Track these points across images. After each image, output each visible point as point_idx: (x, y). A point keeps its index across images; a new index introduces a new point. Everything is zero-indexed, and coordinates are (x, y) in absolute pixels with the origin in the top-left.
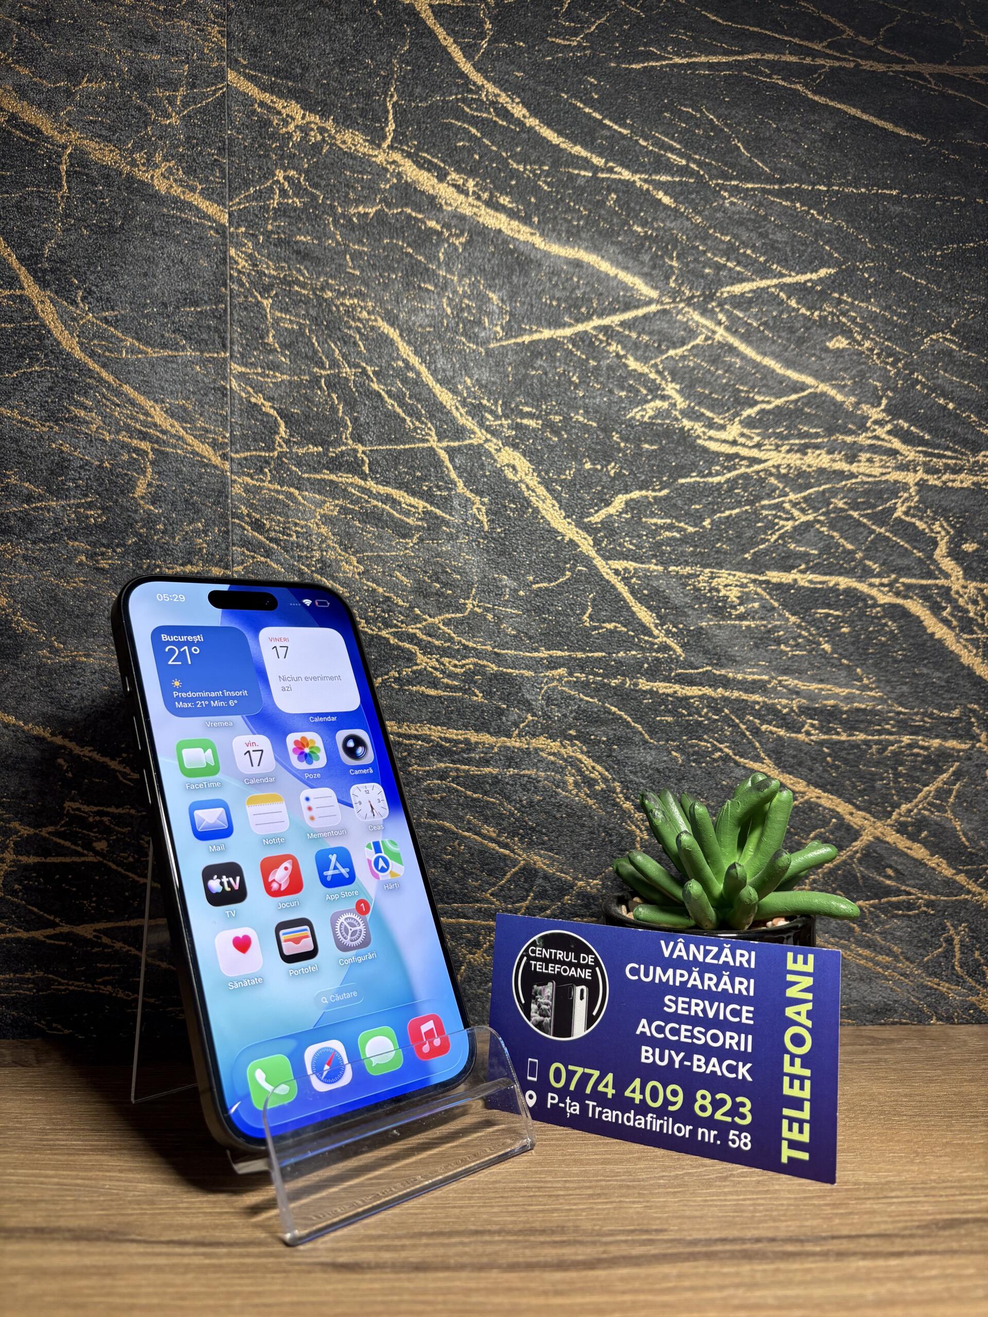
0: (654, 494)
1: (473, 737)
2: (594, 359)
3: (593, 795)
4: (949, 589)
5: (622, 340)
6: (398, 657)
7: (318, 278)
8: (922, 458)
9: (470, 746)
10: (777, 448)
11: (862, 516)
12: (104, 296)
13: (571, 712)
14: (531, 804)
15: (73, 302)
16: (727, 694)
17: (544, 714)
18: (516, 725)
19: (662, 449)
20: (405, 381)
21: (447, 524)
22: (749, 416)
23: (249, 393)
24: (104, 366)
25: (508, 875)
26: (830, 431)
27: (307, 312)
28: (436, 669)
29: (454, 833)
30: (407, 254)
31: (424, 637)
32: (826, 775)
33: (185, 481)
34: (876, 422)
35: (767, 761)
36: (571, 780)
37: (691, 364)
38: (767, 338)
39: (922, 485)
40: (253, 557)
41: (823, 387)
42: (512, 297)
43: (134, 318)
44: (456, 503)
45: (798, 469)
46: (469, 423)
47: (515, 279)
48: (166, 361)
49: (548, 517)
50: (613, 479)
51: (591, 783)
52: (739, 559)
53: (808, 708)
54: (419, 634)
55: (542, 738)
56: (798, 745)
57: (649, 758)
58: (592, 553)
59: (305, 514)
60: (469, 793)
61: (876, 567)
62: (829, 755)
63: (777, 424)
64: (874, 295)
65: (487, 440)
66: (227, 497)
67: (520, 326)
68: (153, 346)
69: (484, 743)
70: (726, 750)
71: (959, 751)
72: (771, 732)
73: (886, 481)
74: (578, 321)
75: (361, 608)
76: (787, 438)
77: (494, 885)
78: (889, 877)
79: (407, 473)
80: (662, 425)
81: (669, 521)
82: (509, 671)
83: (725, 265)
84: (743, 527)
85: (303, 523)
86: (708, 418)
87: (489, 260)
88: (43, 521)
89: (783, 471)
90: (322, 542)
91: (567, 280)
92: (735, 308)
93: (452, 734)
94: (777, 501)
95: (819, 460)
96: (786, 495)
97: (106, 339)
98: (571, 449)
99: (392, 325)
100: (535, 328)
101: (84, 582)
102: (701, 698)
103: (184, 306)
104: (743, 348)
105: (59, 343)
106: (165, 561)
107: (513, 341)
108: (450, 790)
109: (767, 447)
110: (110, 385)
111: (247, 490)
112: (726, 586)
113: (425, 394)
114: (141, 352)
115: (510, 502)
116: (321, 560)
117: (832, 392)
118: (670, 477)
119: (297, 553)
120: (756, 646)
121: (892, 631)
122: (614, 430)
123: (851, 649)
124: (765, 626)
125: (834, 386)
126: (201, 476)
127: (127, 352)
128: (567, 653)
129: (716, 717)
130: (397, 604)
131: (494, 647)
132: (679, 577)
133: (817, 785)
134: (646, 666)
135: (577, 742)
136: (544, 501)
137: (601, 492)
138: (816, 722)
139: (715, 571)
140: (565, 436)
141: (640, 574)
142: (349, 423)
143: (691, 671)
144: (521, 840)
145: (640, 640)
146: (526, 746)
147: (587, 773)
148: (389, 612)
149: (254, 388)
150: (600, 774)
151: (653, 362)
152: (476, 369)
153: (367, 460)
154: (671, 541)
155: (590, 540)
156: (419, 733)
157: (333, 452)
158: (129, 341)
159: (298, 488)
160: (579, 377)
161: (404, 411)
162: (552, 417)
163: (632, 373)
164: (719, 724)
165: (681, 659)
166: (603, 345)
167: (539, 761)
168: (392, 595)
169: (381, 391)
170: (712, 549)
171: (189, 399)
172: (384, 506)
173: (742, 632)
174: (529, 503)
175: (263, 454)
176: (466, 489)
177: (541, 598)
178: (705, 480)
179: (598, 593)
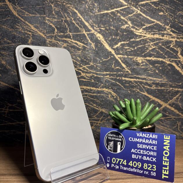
0: (126, 42)
1: (92, 88)
2: (115, 16)
3: (114, 99)
4: (180, 61)
5: (120, 13)
6: (78, 73)
7: (62, 1)
8: (176, 36)
9: (91, 90)
10: (149, 34)
11: (164, 47)
12: (21, 4)
13: (110, 84)
14: (102, 100)
15: (16, 5)
16: (139, 80)
17: (105, 84)
19: (127, 34)
20: (79, 21)
21: (87, 48)
22: (144, 28)
24: (22, 18)
25: (98, 113)
26: (159, 31)
27: (60, 7)
28: (85, 76)
31: (83, 70)
32: (156, 95)
34: (168, 29)
35: (146, 92)
36: (110, 96)
37: (133, 18)
38: (147, 13)
39: (176, 41)
41: (158, 22)
42: (99, 4)
43: (27, 8)
44: (89, 44)
45: (153, 38)
46: (91, 29)
47: (100, 1)
48: (34, 17)
49: (106, 47)
50: (118, 40)
51: (113, 96)
52: (141, 55)
53: (153, 83)
55: (104, 88)
56: (151, 90)
57: (124, 92)
58: (114, 54)
59: (60, 46)
60: (91, 98)
61: (167, 57)
62: (157, 91)
63: (149, 29)
64: (168, 4)
66: (46, 43)
67: (101, 10)
68: (31, 14)
69: (94, 89)
70: (138, 91)
71: (181, 91)
72: (147, 87)
73: (169, 40)
74: (112, 9)
76: (151, 32)
77: (95, 115)
78: (167, 114)
79: (80, 38)
80: (127, 29)
81: (128, 48)
82: (99, 76)
84: (142, 49)
86: (136, 28)
88: (11, 48)
89: (150, 38)
92: (142, 7)
93: (88, 88)
94: (149, 44)
95: (156, 36)
97: (22, 12)
98: (110, 34)
99: (77, 10)
100: (104, 10)
102: (134, 81)
103: (37, 6)
104: (143, 14)
105: (13, 13)
107: (99, 13)
108: (88, 98)
109: (147, 34)
110: (23, 21)
111: (50, 41)
112: (139, 60)
113: (83, 23)
114: (29, 15)
115: (99, 44)
117: (160, 23)
118: (129, 39)
120: (144, 71)
121: (169, 69)
122: (118, 30)
123: (162, 72)
124: (146, 68)
125: (160, 22)
127: (26, 15)
128: (109, 73)
129: (136, 84)
130: (78, 64)
131: (96, 71)
132: (130, 58)
133: (155, 97)
134: (124, 75)
135: (111, 89)
136: (105, 44)
137: (116, 42)
138: (155, 85)
139: (137, 57)
140: (109, 31)
141: (123, 58)
142: (69, 29)
143: (132, 76)
144: (101, 107)
145: (123, 70)
146: (101, 90)
147: (113, 95)
148: (76, 65)
149: (50, 22)
150: (115, 95)
151: (126, 17)
152: (92, 19)
153: (72, 36)
154: (129, 51)
155: (114, 51)
156: (82, 87)
157: (65, 34)
158: (26, 13)
159: (59, 41)
160: (112, 20)
161: (79, 26)
162: (107, 28)
163: (122, 19)
164: (137, 86)
165: (130, 74)
166: (117, 14)
167: (104, 93)
168: (77, 62)
169: (75, 23)
170: (136, 53)
171: (38, 24)
172: (75, 45)
173: (142, 69)
174: (102, 44)
175: (52, 35)
176: (90, 42)
177: (105, 62)
178: (135, 40)
179: (115, 61)
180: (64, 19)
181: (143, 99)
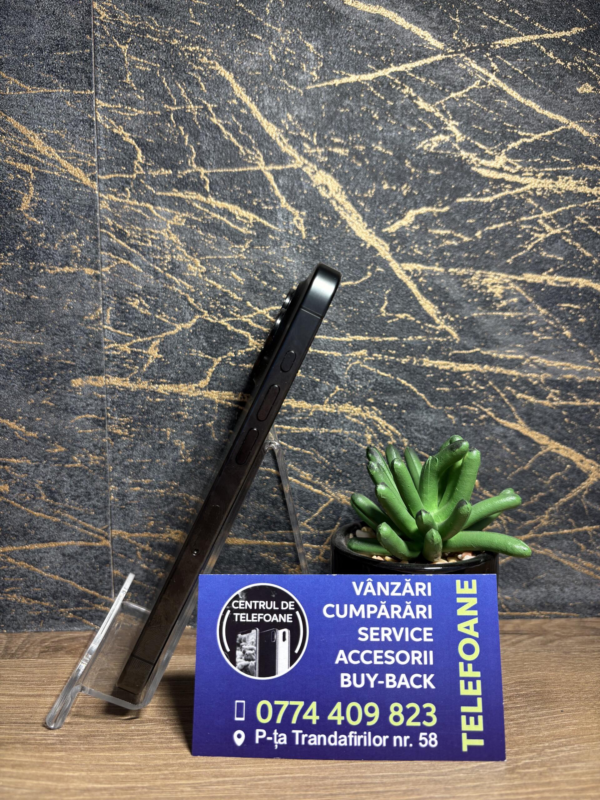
0: (438, 210)
1: (294, 404)
2: (391, 99)
5: (414, 84)
6: (234, 341)
7: (166, 28)
9: (291, 411)
10: (535, 174)
13: (370, 384)
14: (338, 455)
16: (491, 369)
17: (349, 385)
18: (327, 394)
19: (444, 174)
20: (238, 116)
21: (273, 232)
22: (513, 148)
23: (111, 124)
25: (321, 509)
26: (577, 161)
27: (158, 56)
30: (240, 8)
31: (255, 325)
32: (563, 432)
33: (61, 198)
35: (520, 421)
36: (369, 436)
37: (469, 104)
38: (529, 84)
40: (117, 260)
41: (573, 125)
42: (325, 46)
43: (16, 61)
44: (280, 215)
45: (551, 192)
46: (290, 150)
47: (328, 31)
48: (43, 97)
49: (354, 228)
50: (405, 198)
51: (384, 439)
52: (502, 263)
53: (552, 381)
54: (251, 323)
55: (347, 404)
56: (543, 409)
57: (430, 419)
58: (389, 257)
59: (159, 225)
60: (290, 447)
62: (567, 416)
63: (535, 154)
65: (304, 165)
66: (96, 211)
67: (332, 73)
68: (31, 85)
69: (302, 409)
70: (490, 413)
72: (524, 399)
74: (379, 67)
75: (204, 301)
76: (543, 166)
77: (310, 516)
79: (240, 191)
80: (444, 155)
81: (449, 232)
82: (322, 352)
83: (498, 22)
84: (507, 238)
85: (157, 232)
86: (481, 149)
87: (307, 15)
89: (538, 194)
90: (173, 247)
91: (370, 33)
92: (505, 58)
94: (533, 217)
95: (567, 184)
96: (540, 212)
98: (371, 172)
99: (228, 69)
100: (344, 73)
102: (472, 372)
103: (56, 51)
104: (510, 91)
106: (47, 263)
107: (326, 84)
109: (527, 174)
111: (112, 205)
112: (493, 284)
113: (255, 126)
114: (22, 89)
115: (323, 215)
116: (172, 262)
117: (580, 129)
118: (450, 197)
119: (152, 256)
120: (515, 332)
122: (406, 158)
123: (586, 335)
124: (521, 316)
125: (580, 123)
126: (74, 194)
127: (10, 90)
128: (367, 338)
129: (482, 388)
130: (232, 298)
132: (456, 277)
133: (557, 440)
134: (429, 347)
135: (374, 408)
136: (350, 214)
137: (394, 207)
138: (557, 391)
139: (484, 272)
140: (368, 163)
141: (426, 274)
142: (193, 150)
143: (464, 352)
144: (330, 483)
145: (425, 327)
146: (335, 411)
147: (382, 431)
148: (226, 304)
149: (115, 120)
150: (392, 432)
151: (438, 103)
152: (296, 107)
153: (208, 181)
154: (450, 248)
155: (387, 247)
157: (180, 174)
158: (12, 80)
159: (153, 204)
160: (378, 115)
161: (238, 141)
162: (357, 147)
163: (422, 112)
164: (485, 393)
165: (457, 342)
166: (399, 88)
167: (345, 422)
168: (229, 291)
169: (219, 125)
170: (482, 255)
171: (62, 129)
172: (222, 218)
173: (504, 321)
174: (338, 216)
175: (124, 176)
176: (287, 204)
177: (347, 293)
178: (478, 200)
179: (392, 289)
180: (173, 109)
181: (508, 450)
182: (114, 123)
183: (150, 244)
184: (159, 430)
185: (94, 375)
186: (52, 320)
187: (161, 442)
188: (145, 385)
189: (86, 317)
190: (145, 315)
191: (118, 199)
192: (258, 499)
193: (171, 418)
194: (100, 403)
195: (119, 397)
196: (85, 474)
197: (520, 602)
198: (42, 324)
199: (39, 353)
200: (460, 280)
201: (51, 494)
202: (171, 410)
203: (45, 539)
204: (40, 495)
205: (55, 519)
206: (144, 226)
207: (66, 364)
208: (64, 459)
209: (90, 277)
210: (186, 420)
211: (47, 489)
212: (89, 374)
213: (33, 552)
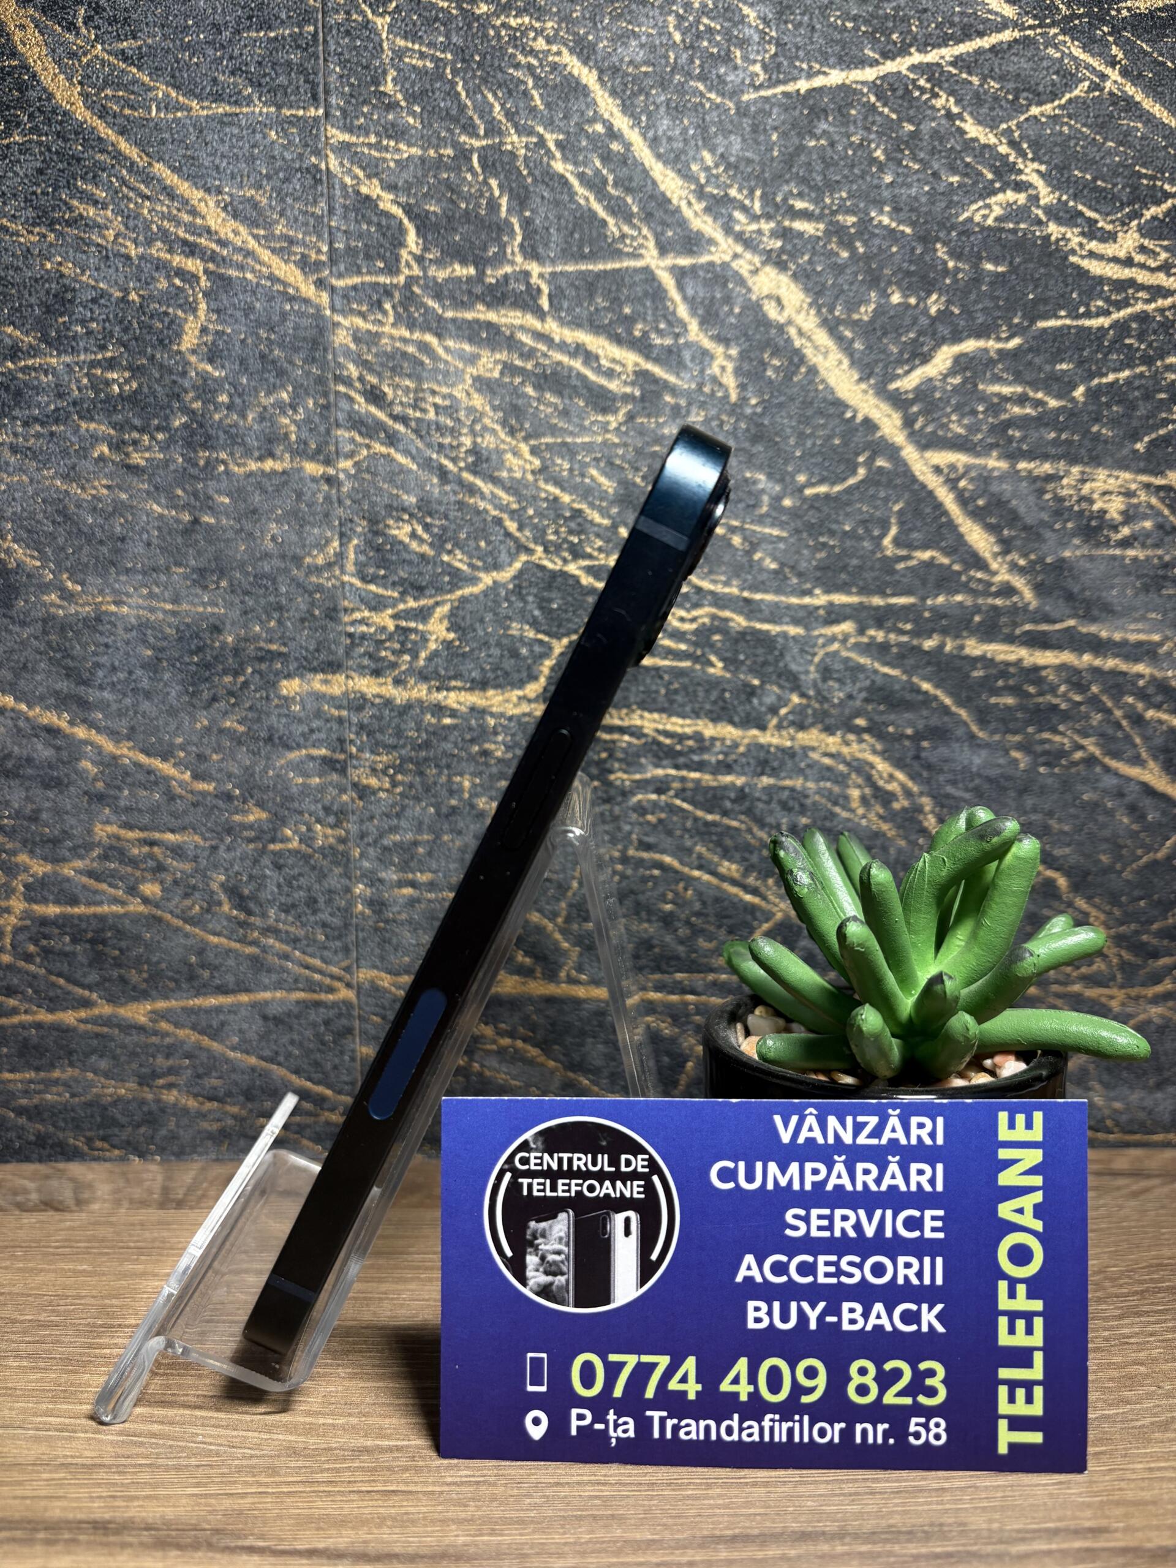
0: (1000, 345)
1: (709, 730)
2: (910, 121)
3: (890, 816)
5: (957, 89)
9: (702, 744)
12: (121, 16)
13: (860, 691)
14: (793, 829)
15: (72, 27)
16: (1098, 662)
17: (819, 692)
19: (1013, 269)
20: (607, 157)
21: (673, 390)
22: (1154, 218)
23: (357, 177)
24: (122, 132)
27: (447, 37)
29: (676, 872)
33: (259, 324)
35: (1151, 764)
36: (855, 793)
37: (1066, 129)
40: (368, 447)
42: (781, 13)
43: (168, 51)
44: (687, 355)
46: (707, 227)
48: (222, 123)
49: (832, 381)
50: (934, 320)
51: (885, 798)
52: (1125, 452)
55: (813, 730)
57: (978, 760)
58: (900, 439)
59: (449, 376)
60: (700, 813)
65: (736, 256)
66: (325, 350)
67: (792, 64)
68: (200, 98)
69: (723, 740)
70: (1092, 749)
72: (1160, 722)
74: (888, 55)
75: (535, 527)
79: (608, 309)
80: (1015, 231)
81: (1019, 389)
82: (766, 627)
84: (1136, 399)
85: (445, 390)
86: (1088, 220)
88: (38, 389)
90: (476, 420)
92: (1139, 37)
93: (677, 724)
97: (125, 88)
98: (869, 271)
99: (585, 63)
100: (817, 67)
101: (108, 487)
102: (1062, 667)
103: (249, 28)
104: (1149, 104)
105: (51, 96)
106: (232, 454)
107: (780, 89)
108: (672, 809)
110: (133, 163)
111: (358, 337)
112: (1104, 493)
113: (638, 179)
114: (181, 108)
115: (772, 355)
116: (475, 451)
118: (1024, 317)
119: (437, 438)
120: (1146, 588)
122: (938, 239)
124: (1160, 558)
127: (158, 109)
128: (854, 599)
129: (1078, 698)
130: (592, 522)
131: (742, 589)
132: (1032, 479)
134: (977, 618)
135: (868, 738)
136: (825, 355)
137: (915, 341)
139: (1087, 470)
140: (861, 250)
141: (973, 474)
142: (517, 228)
143: (1045, 627)
145: (971, 579)
146: (789, 744)
147: (881, 783)
148: (578, 533)
149: (364, 169)
150: (902, 785)
151: (1004, 126)
152: (719, 139)
153: (545, 289)
154: (1021, 421)
155: (897, 418)
156: (626, 723)
157: (492, 276)
158: (162, 90)
159: (439, 336)
160: (885, 151)
161: (606, 208)
162: (840, 218)
163: (970, 145)
164: (1083, 708)
165: (1031, 607)
166: (925, 97)
167: (809, 766)
168: (583, 506)
169: (568, 175)
170: (1084, 436)
171: (260, 187)
172: (572, 363)
173: (1124, 566)
174: (802, 359)
175: (382, 279)
176: (701, 336)
177: (818, 509)
178: (1080, 322)
179: (908, 503)
180: (477, 143)
181: (1126, 820)
182: (361, 174)
183: (431, 415)
184: (449, 780)
185: (323, 671)
186: (242, 566)
187: (453, 802)
188: (420, 692)
189: (308, 560)
190: (423, 556)
191: (370, 327)
192: (637, 913)
193: (471, 758)
194: (335, 727)
195: (373, 717)
196: (307, 862)
197: (1142, 1115)
198: (222, 573)
199: (216, 629)
200: (1039, 484)
201: (240, 901)
202: (473, 741)
203: (231, 986)
204: (220, 904)
205: (249, 950)
206: (419, 379)
207: (269, 651)
208: (268, 834)
209: (314, 479)
210: (500, 761)
211: (233, 892)
212: (315, 670)
213: (208, 1011)
